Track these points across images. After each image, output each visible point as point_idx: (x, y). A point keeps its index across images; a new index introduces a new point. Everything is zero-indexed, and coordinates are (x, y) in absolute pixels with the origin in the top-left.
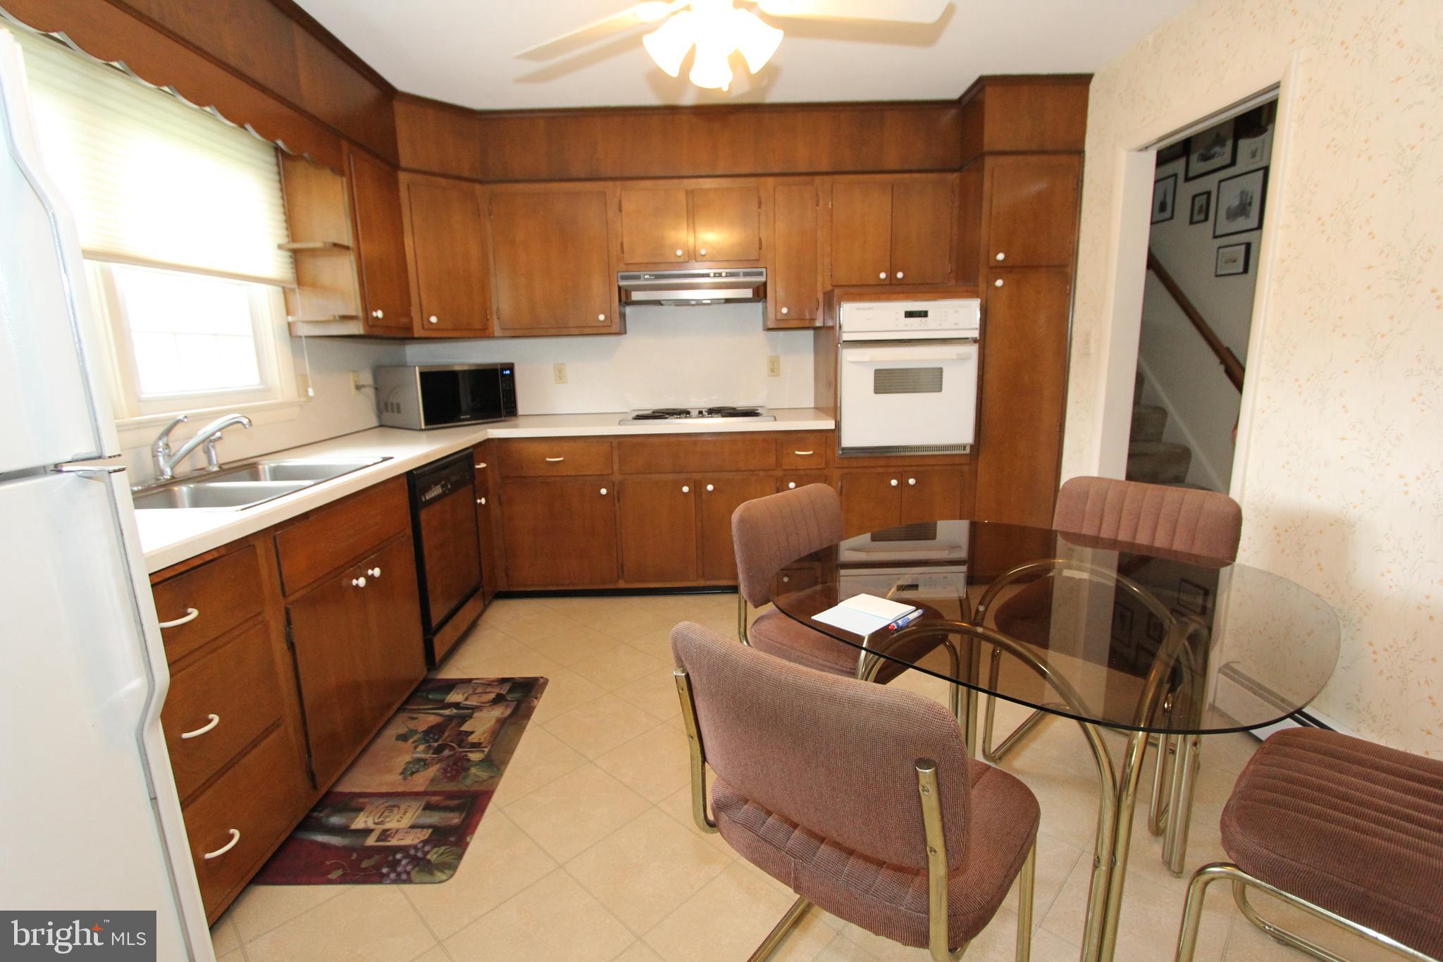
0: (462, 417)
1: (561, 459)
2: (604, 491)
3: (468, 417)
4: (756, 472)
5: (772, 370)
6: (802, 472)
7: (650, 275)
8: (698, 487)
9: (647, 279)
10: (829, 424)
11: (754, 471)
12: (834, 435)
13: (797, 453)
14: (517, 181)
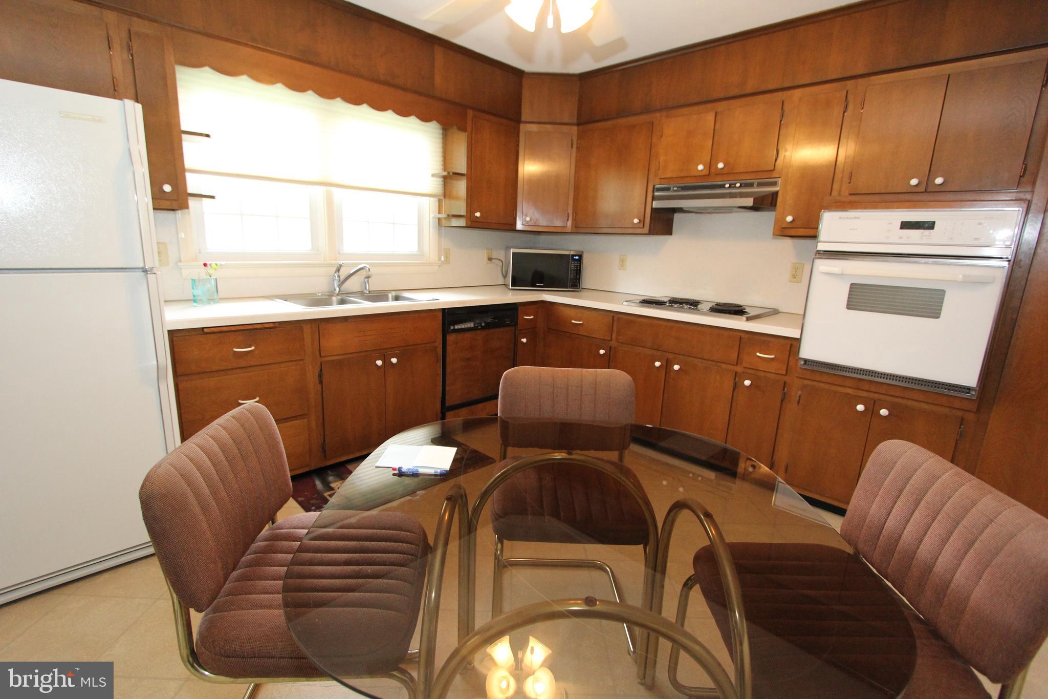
0: (537, 284)
1: (581, 322)
2: (602, 352)
3: (542, 285)
4: (718, 364)
5: (794, 276)
6: (762, 374)
7: (678, 187)
8: (668, 365)
9: (676, 191)
10: (795, 334)
11: (718, 362)
12: (794, 344)
13: (758, 354)
14: (598, 121)
